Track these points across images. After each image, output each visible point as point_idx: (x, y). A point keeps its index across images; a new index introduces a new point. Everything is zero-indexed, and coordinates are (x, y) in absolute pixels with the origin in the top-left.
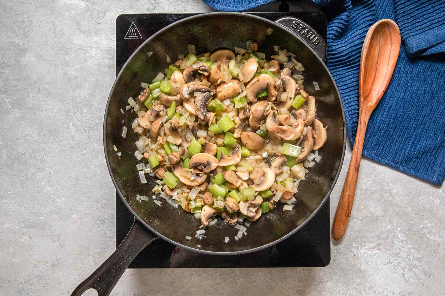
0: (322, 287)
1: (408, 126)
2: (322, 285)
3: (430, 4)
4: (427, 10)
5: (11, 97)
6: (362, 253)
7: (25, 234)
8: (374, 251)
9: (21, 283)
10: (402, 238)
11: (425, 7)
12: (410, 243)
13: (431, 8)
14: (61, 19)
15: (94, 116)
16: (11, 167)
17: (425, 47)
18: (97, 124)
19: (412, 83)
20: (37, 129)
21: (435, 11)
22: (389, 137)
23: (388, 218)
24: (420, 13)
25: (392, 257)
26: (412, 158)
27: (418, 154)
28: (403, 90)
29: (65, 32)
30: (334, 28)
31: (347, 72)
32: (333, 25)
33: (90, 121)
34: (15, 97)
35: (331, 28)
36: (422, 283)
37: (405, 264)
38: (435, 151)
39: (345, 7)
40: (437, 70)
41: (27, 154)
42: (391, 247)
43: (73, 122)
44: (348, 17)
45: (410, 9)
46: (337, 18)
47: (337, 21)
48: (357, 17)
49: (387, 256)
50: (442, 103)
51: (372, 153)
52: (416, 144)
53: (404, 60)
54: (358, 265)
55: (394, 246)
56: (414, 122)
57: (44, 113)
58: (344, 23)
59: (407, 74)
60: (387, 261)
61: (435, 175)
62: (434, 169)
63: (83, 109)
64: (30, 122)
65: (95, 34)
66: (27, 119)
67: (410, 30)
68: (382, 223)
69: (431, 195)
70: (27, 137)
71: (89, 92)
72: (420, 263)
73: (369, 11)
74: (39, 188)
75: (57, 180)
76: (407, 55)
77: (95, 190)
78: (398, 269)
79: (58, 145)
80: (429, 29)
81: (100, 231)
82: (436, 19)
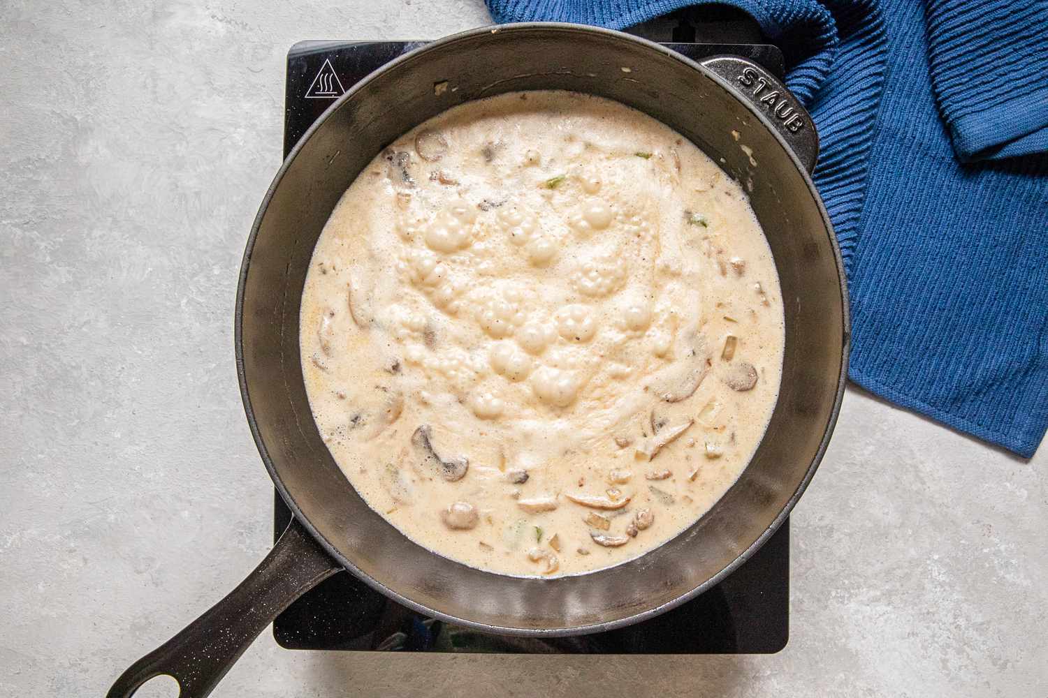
0: (757, 690)
1: (958, 320)
2: (757, 685)
3: (1010, 44)
4: (1002, 57)
5: (51, 236)
6: (851, 611)
7: (74, 553)
8: (878, 608)
9: (61, 666)
10: (942, 578)
11: (999, 49)
12: (959, 589)
13: (1012, 53)
14: (171, 61)
16: (46, 397)
17: (999, 140)
19: (967, 221)
20: (106, 311)
21: (1020, 60)
22: (914, 345)
23: (910, 532)
24: (988, 63)
25: (920, 622)
26: (968, 393)
27: (982, 384)
28: (946, 237)
29: (178, 91)
30: (795, 88)
32: (795, 81)
34: (60, 237)
36: (987, 683)
37: (949, 638)
38: (1019, 378)
39: (823, 39)
40: (1022, 193)
41: (84, 369)
42: (918, 598)
43: (188, 297)
44: (829, 63)
45: (965, 53)
46: (804, 65)
47: (804, 72)
48: (847, 67)
49: (908, 618)
50: (1034, 268)
51: (877, 381)
52: (976, 361)
53: (949, 168)
54: (841, 639)
55: (924, 595)
56: (971, 311)
57: (125, 274)
58: (819, 78)
59: (956, 202)
60: (908, 631)
61: (1019, 434)
62: (1017, 419)
63: (213, 267)
64: (92, 294)
65: (245, 96)
66: (86, 288)
67: (965, 99)
68: (896, 542)
69: (1009, 478)
70: (84, 329)
71: (227, 227)
72: (981, 635)
73: (874, 52)
74: (107, 448)
75: (150, 429)
76: (956, 158)
77: (234, 454)
78: (931, 649)
79: (154, 348)
80: (1009, 99)
81: (245, 550)
82: (1024, 77)
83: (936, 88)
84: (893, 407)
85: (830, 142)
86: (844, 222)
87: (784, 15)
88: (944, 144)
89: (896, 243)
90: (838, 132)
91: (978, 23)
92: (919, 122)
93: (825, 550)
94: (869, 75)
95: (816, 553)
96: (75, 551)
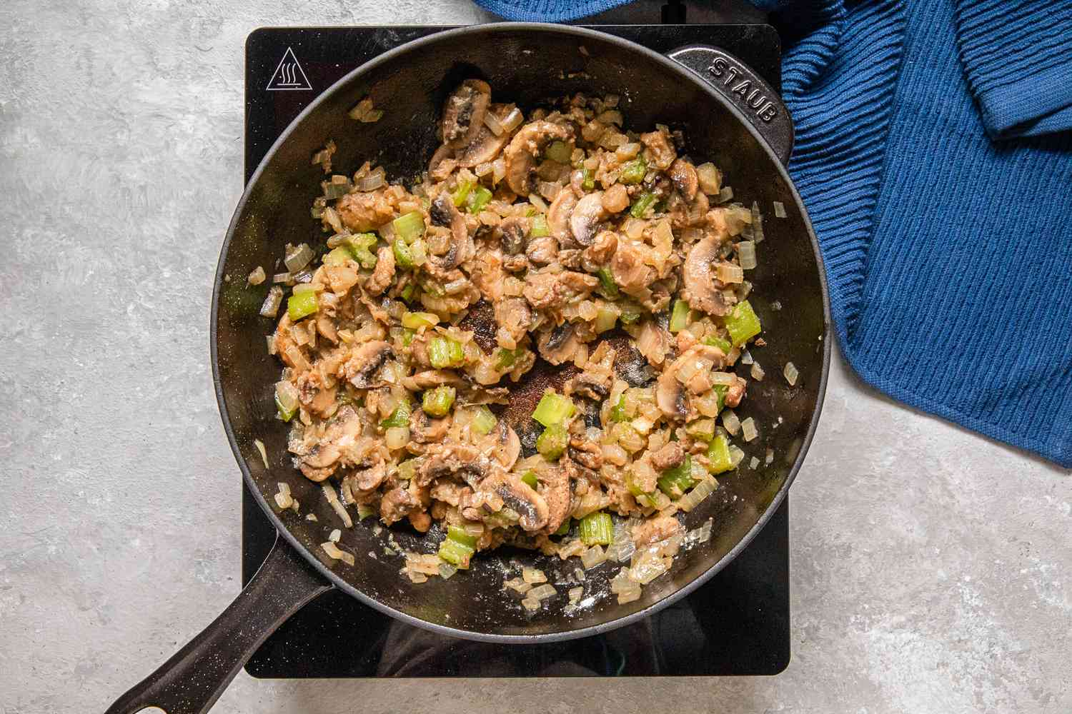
1: (990, 316)
4: (1036, 22)
6: (873, 638)
7: (10, 591)
8: (903, 635)
10: (975, 602)
12: (994, 614)
13: (1046, 16)
14: (107, 39)
15: (189, 286)
17: (1030, 115)
18: (196, 306)
19: (1000, 204)
20: (42, 320)
21: (1055, 24)
22: (940, 344)
23: (937, 551)
24: (1020, 29)
25: (950, 650)
26: (1001, 396)
27: (1016, 386)
28: (975, 224)
29: (117, 72)
30: (799, 65)
31: (835, 177)
32: (798, 57)
33: (179, 300)
35: (791, 67)
37: (983, 668)
38: (1058, 380)
39: (829, 11)
40: (1062, 173)
41: (17, 385)
42: (948, 624)
43: (135, 303)
44: (836, 38)
45: (993, 19)
46: (809, 40)
47: (809, 47)
48: (860, 37)
49: (936, 647)
51: (897, 385)
52: (1010, 361)
53: (978, 147)
54: (862, 669)
55: (955, 621)
56: (1005, 305)
57: (62, 279)
58: (825, 53)
59: (986, 184)
60: (936, 661)
61: (1058, 441)
62: (1057, 424)
63: (163, 269)
64: (24, 300)
65: (193, 78)
66: (19, 294)
67: (994, 70)
68: (922, 563)
69: (1049, 491)
70: (17, 340)
71: (177, 225)
72: (1020, 665)
73: (890, 21)
74: (46, 472)
75: (95, 450)
76: (986, 134)
77: (190, 475)
78: (964, 681)
79: (98, 360)
80: (1043, 69)
81: (203, 581)
82: (1061, 43)
83: (963, 57)
84: (916, 413)
85: (839, 124)
86: (856, 211)
88: (972, 120)
89: (918, 231)
90: (848, 112)
92: (945, 95)
93: (843, 571)
94: (885, 47)
95: (832, 575)
96: (11, 587)
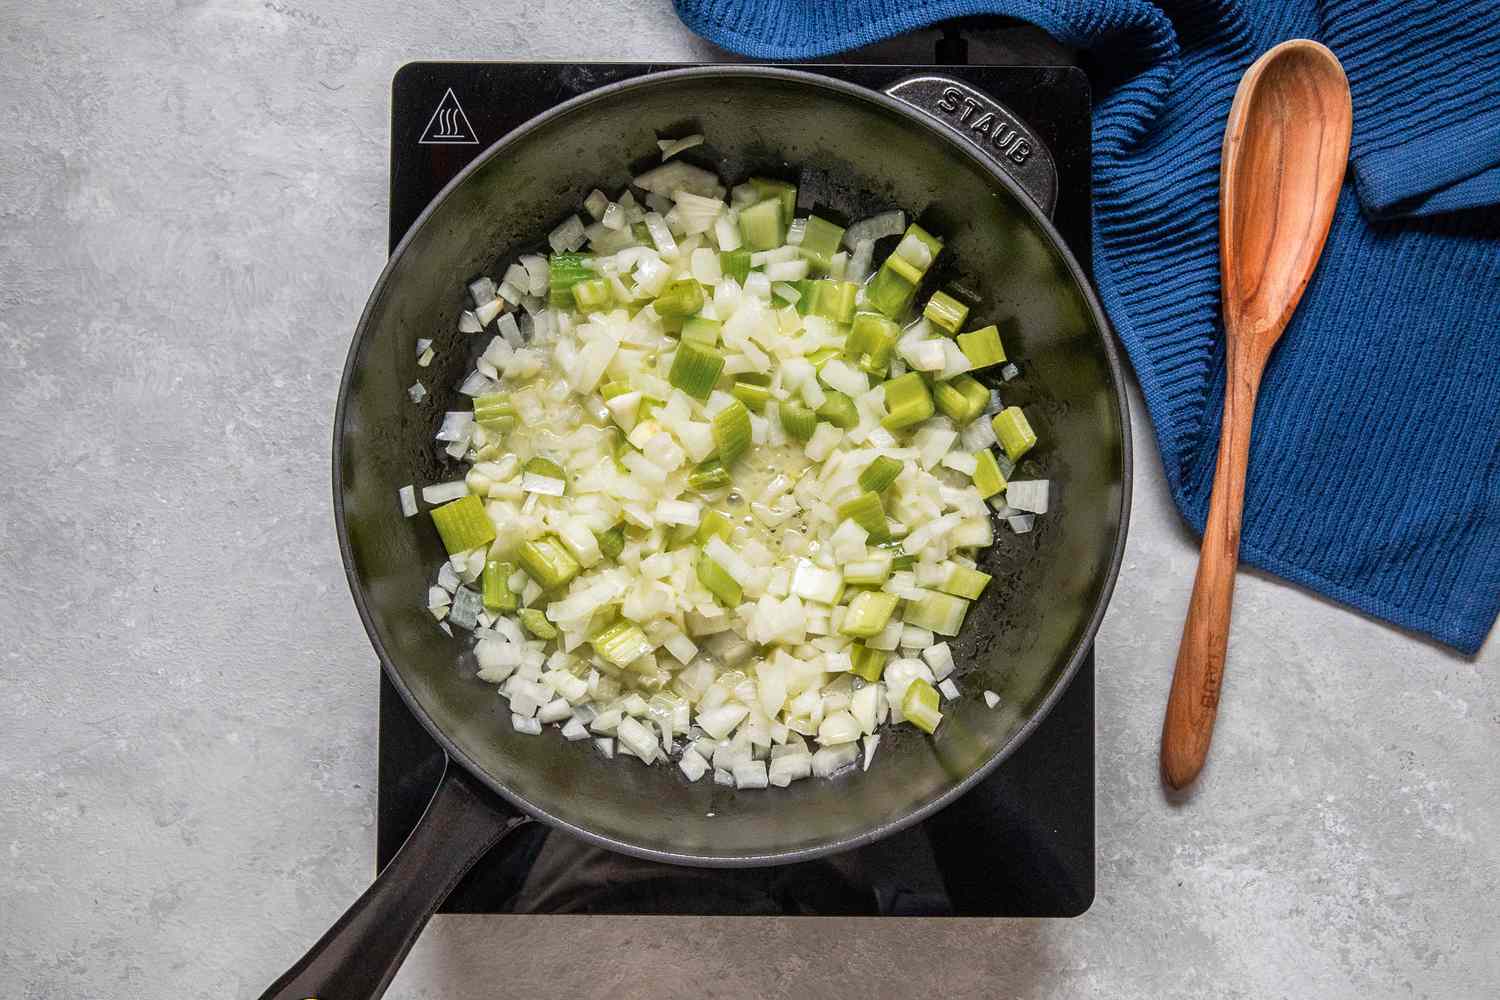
0: (1067, 991)
1: (1366, 453)
2: (1068, 983)
3: (1438, 47)
4: (1427, 67)
5: (27, 330)
6: (1205, 876)
7: (64, 799)
8: (1245, 872)
9: (45, 964)
10: (1340, 830)
11: (1421, 54)
12: (1365, 847)
13: (1440, 60)
14: (204, 72)
15: (309, 400)
16: (21, 568)
17: (1419, 189)
18: (317, 426)
19: (1380, 306)
20: (113, 441)
21: (1453, 70)
22: (1304, 488)
23: (1291, 761)
24: (1406, 76)
25: (1307, 893)
26: (1380, 559)
27: (1401, 545)
28: (1348, 330)
29: (218, 116)
30: (1119, 119)
31: (1167, 267)
32: (1117, 109)
33: (294, 417)
34: (41, 331)
35: (1108, 121)
36: (1408, 984)
37: (1350, 917)
38: (1456, 538)
39: (1156, 49)
40: (1462, 265)
41: (78, 526)
42: (1304, 858)
43: (237, 420)
44: (1167, 82)
45: (1372, 62)
46: (1130, 86)
47: (1131, 95)
48: (1196, 84)
49: (1288, 889)
50: (1480, 375)
52: (1393, 512)
53: (1351, 230)
54: (1191, 917)
55: (1314, 855)
56: (1386, 439)
57: (140, 387)
58: (1153, 103)
59: (1363, 279)
60: (1289, 907)
61: (1456, 618)
62: (1455, 595)
63: (273, 376)
64: (91, 415)
65: (317, 125)
66: (82, 406)
68: (1271, 777)
69: (1440, 683)
70: (79, 468)
71: (293, 318)
72: (1398, 914)
74: (114, 642)
75: (180, 614)
77: (306, 649)
78: (1324, 934)
79: (186, 495)
80: (1436, 128)
81: (322, 789)
82: (1459, 95)
86: (1197, 310)
87: (1093, 23)
90: (1183, 180)
91: (1388, 18)
96: (66, 794)
